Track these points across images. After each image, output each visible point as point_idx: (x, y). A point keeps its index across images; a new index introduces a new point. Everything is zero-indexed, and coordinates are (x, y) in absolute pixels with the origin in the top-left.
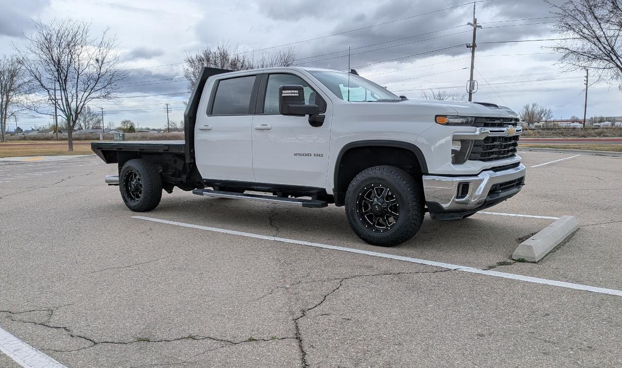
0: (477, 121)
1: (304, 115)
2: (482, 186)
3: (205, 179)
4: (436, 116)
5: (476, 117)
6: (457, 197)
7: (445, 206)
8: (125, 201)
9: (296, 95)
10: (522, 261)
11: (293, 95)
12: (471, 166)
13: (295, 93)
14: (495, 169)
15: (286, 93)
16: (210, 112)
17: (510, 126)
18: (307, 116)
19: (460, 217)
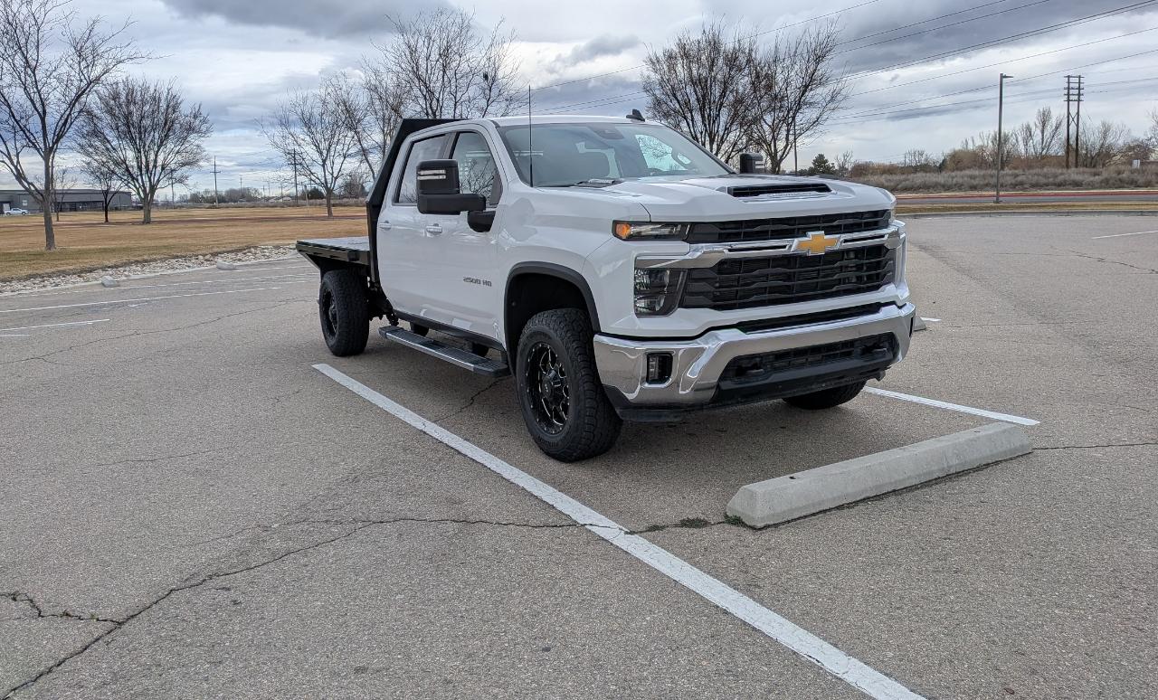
0: (694, 232)
1: (458, 213)
2: (704, 360)
3: (396, 311)
4: (616, 223)
5: (693, 224)
6: (648, 379)
7: (631, 396)
8: (326, 338)
9: (441, 177)
10: (737, 521)
11: (437, 177)
12: (685, 320)
13: (440, 174)
14: (745, 327)
15: (428, 175)
16: (396, 200)
17: (810, 233)
18: (464, 214)
19: (676, 417)
